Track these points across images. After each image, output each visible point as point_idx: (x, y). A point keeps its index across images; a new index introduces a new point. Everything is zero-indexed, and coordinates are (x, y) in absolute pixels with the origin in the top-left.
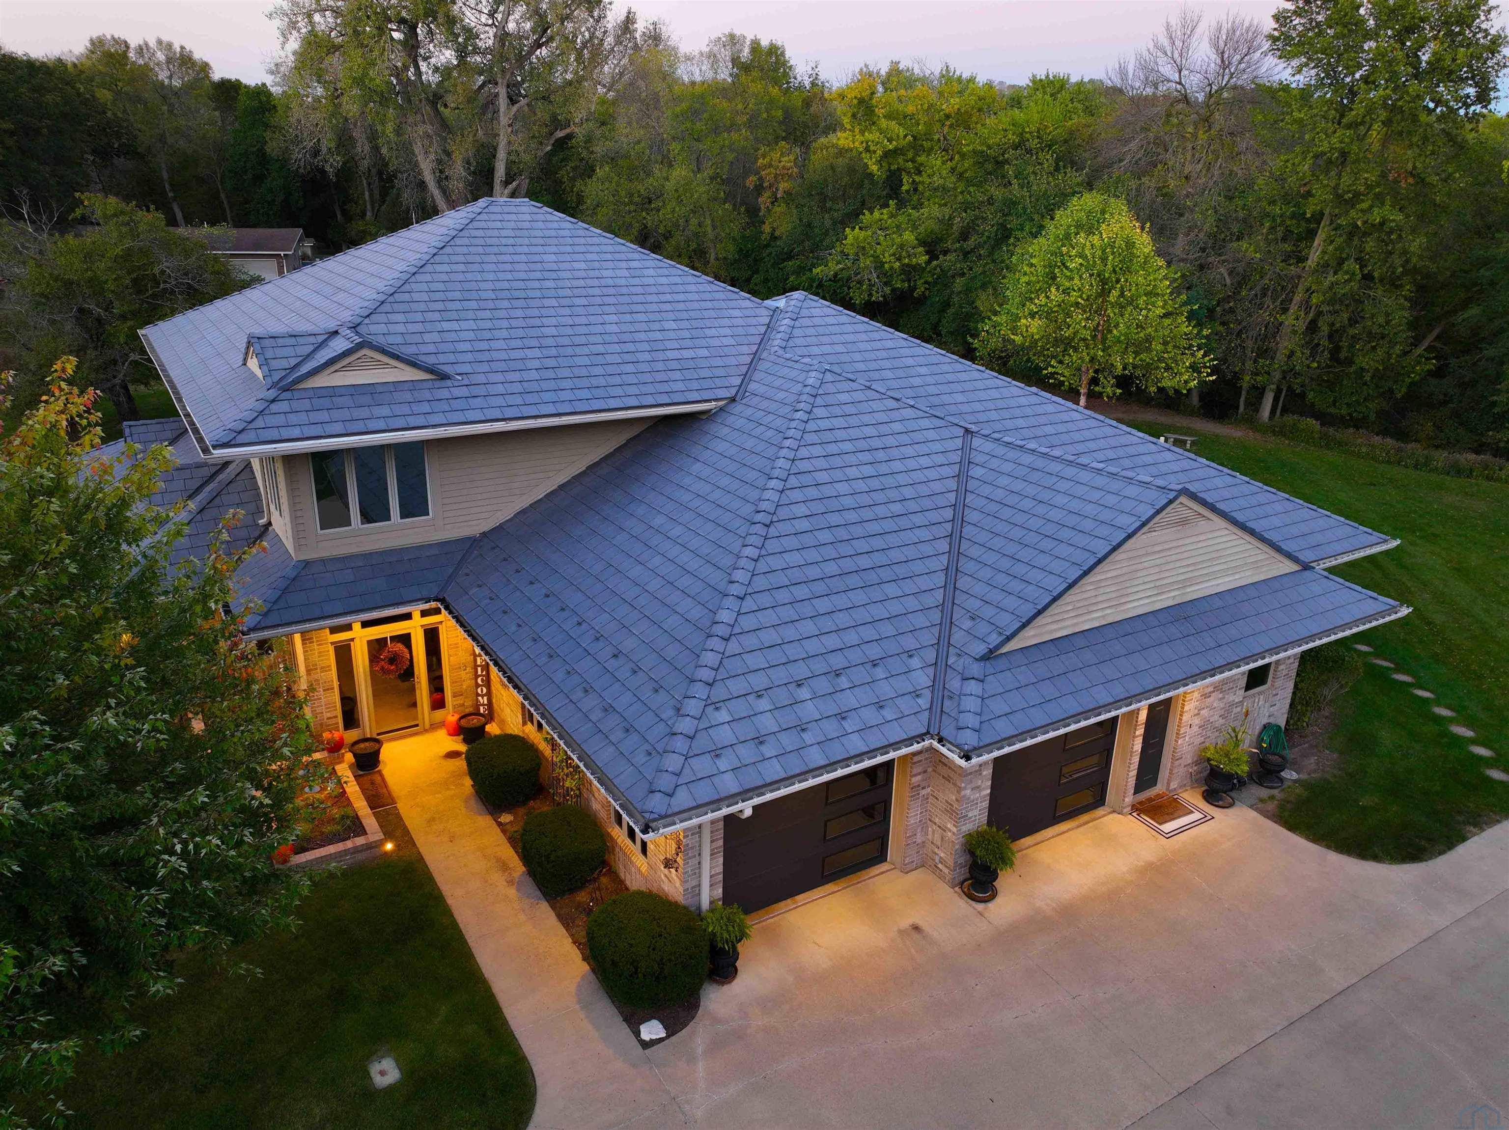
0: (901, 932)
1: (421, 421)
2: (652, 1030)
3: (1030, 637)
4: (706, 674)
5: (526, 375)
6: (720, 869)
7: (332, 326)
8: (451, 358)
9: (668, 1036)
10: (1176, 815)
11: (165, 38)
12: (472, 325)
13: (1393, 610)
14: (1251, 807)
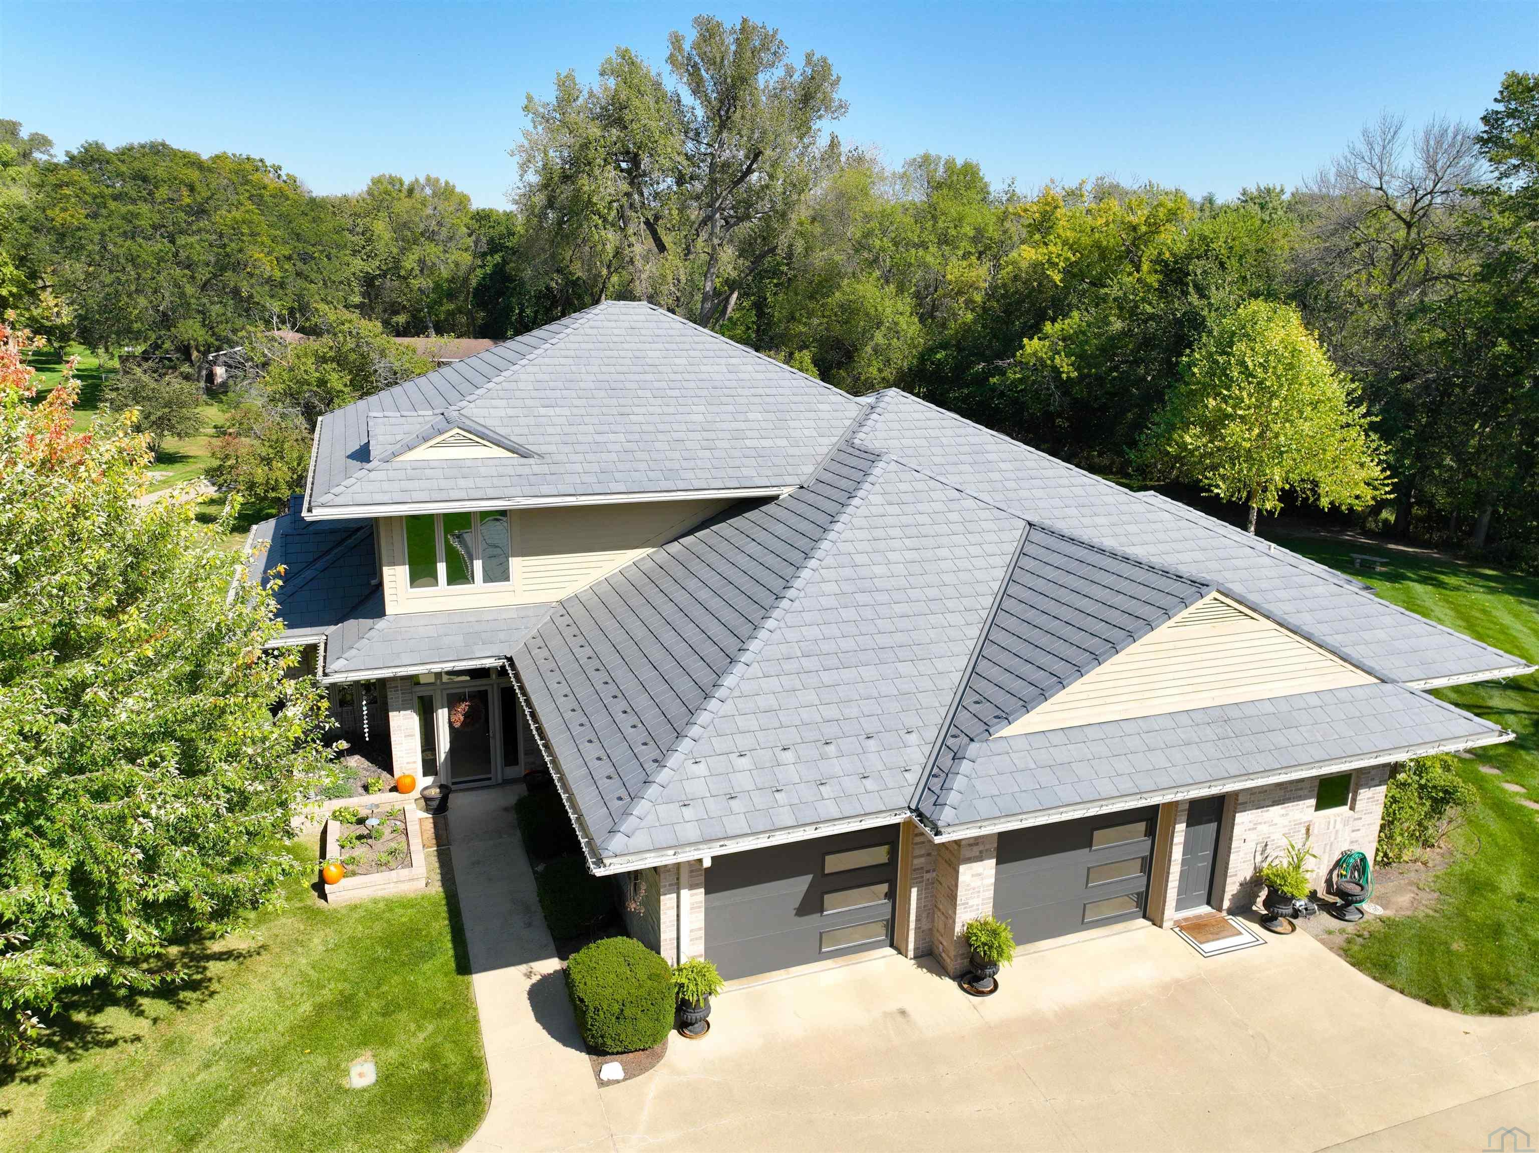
0: (886, 1015)
2: (612, 1071)
3: (1035, 722)
6: (700, 924)
8: (537, 439)
9: (625, 1080)
10: (1222, 934)
11: (433, 175)
12: (566, 411)
14: (1316, 937)
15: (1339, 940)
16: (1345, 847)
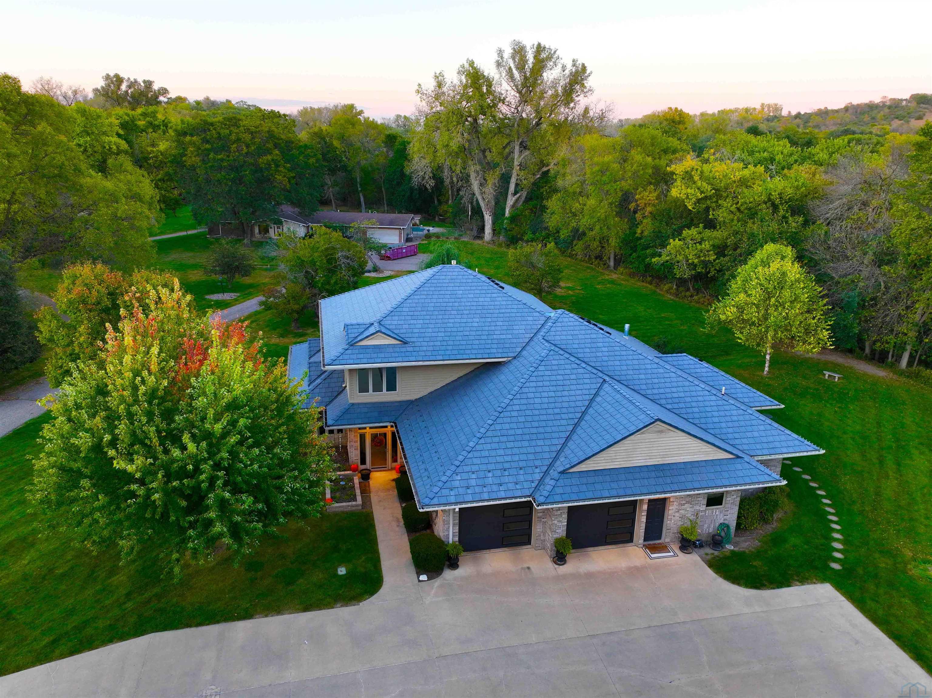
0: (522, 568)
1: (394, 360)
2: (423, 577)
3: (583, 467)
4: (457, 463)
5: (436, 343)
6: (457, 531)
7: (372, 321)
8: (410, 335)
9: (428, 580)
10: (662, 552)
12: (421, 322)
13: (779, 481)
14: (699, 555)
15: (709, 557)
16: (722, 521)
